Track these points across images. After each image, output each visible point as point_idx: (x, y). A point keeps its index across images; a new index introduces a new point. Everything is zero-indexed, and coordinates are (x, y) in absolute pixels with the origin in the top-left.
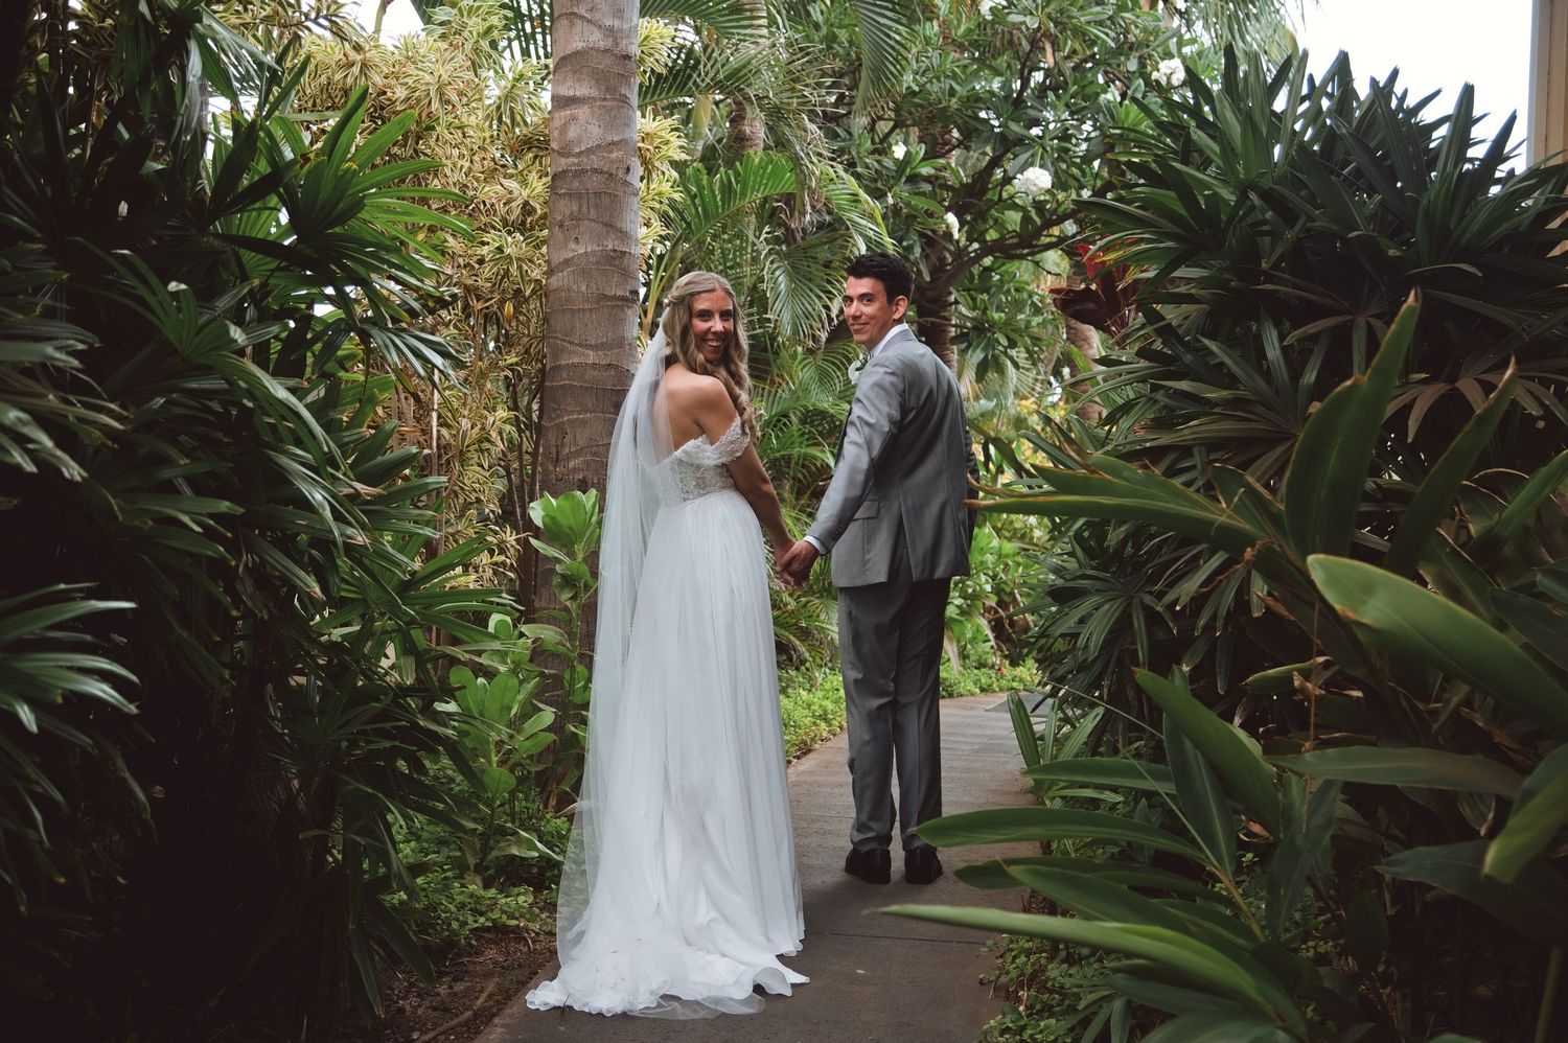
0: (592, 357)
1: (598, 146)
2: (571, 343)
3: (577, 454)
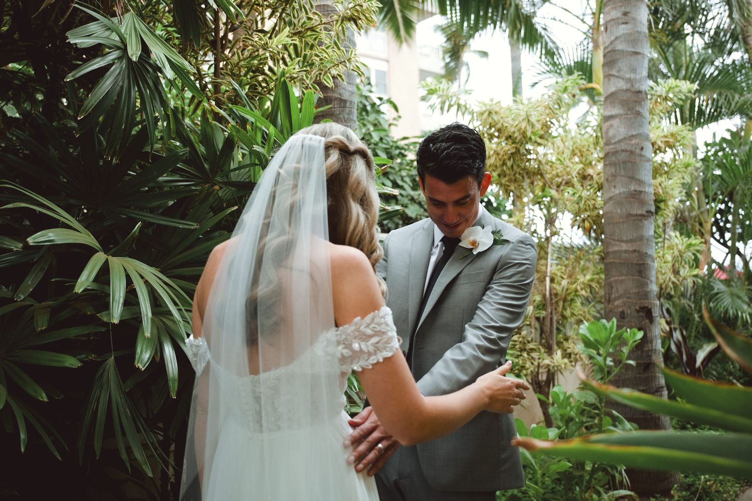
0: (624, 247)
1: (625, 139)
2: (614, 240)
3: (619, 297)
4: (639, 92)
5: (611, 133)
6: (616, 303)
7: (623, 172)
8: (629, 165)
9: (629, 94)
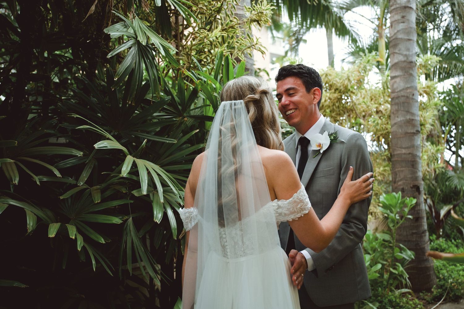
0: (404, 151)
1: (403, 89)
2: (397, 147)
3: (401, 180)
4: (411, 62)
5: (395, 86)
6: (399, 183)
7: (402, 109)
8: (406, 104)
9: (405, 64)
